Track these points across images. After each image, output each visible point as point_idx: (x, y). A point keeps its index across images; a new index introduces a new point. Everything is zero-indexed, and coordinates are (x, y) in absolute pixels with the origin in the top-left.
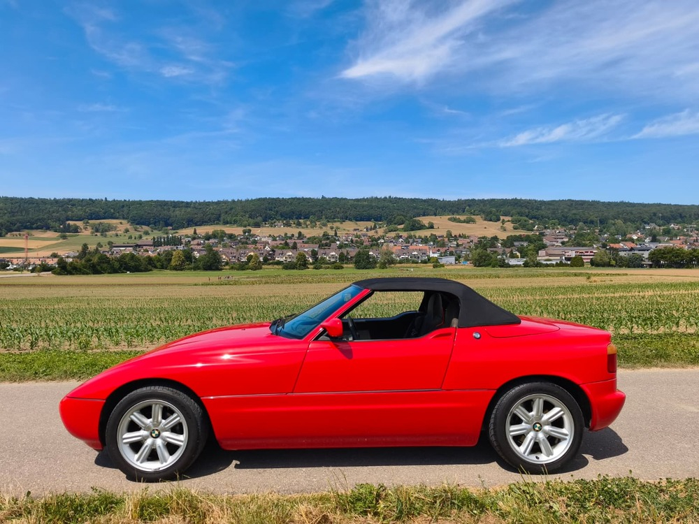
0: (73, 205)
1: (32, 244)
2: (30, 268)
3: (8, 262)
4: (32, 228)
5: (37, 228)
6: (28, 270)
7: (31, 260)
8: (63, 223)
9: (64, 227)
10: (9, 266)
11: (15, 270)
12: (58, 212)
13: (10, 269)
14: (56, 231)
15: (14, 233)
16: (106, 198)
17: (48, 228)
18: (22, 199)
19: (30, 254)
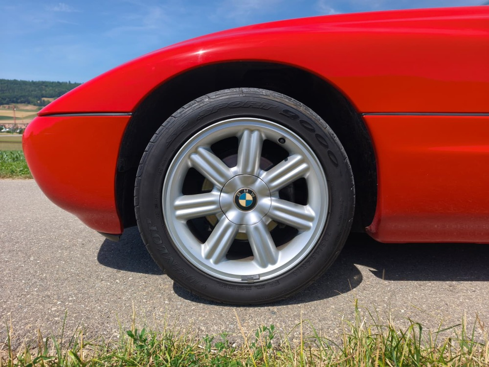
0: (46, 86)
1: (19, 114)
2: (18, 131)
3: (2, 126)
4: (17, 103)
5: (21, 102)
6: (17, 133)
7: (19, 125)
8: (40, 99)
9: (41, 102)
10: (3, 129)
11: (8, 132)
12: (35, 91)
13: (4, 132)
14: (35, 105)
15: (5, 106)
16: (69, 82)
17: (29, 103)
18: (8, 81)
19: (18, 122)
